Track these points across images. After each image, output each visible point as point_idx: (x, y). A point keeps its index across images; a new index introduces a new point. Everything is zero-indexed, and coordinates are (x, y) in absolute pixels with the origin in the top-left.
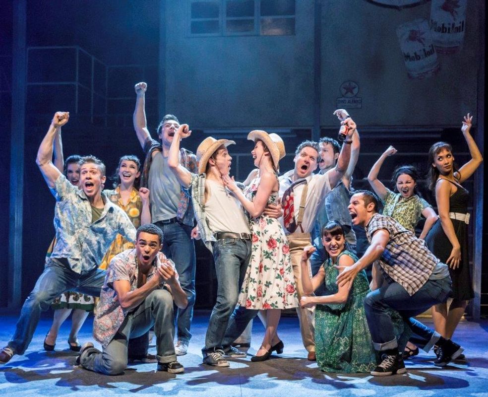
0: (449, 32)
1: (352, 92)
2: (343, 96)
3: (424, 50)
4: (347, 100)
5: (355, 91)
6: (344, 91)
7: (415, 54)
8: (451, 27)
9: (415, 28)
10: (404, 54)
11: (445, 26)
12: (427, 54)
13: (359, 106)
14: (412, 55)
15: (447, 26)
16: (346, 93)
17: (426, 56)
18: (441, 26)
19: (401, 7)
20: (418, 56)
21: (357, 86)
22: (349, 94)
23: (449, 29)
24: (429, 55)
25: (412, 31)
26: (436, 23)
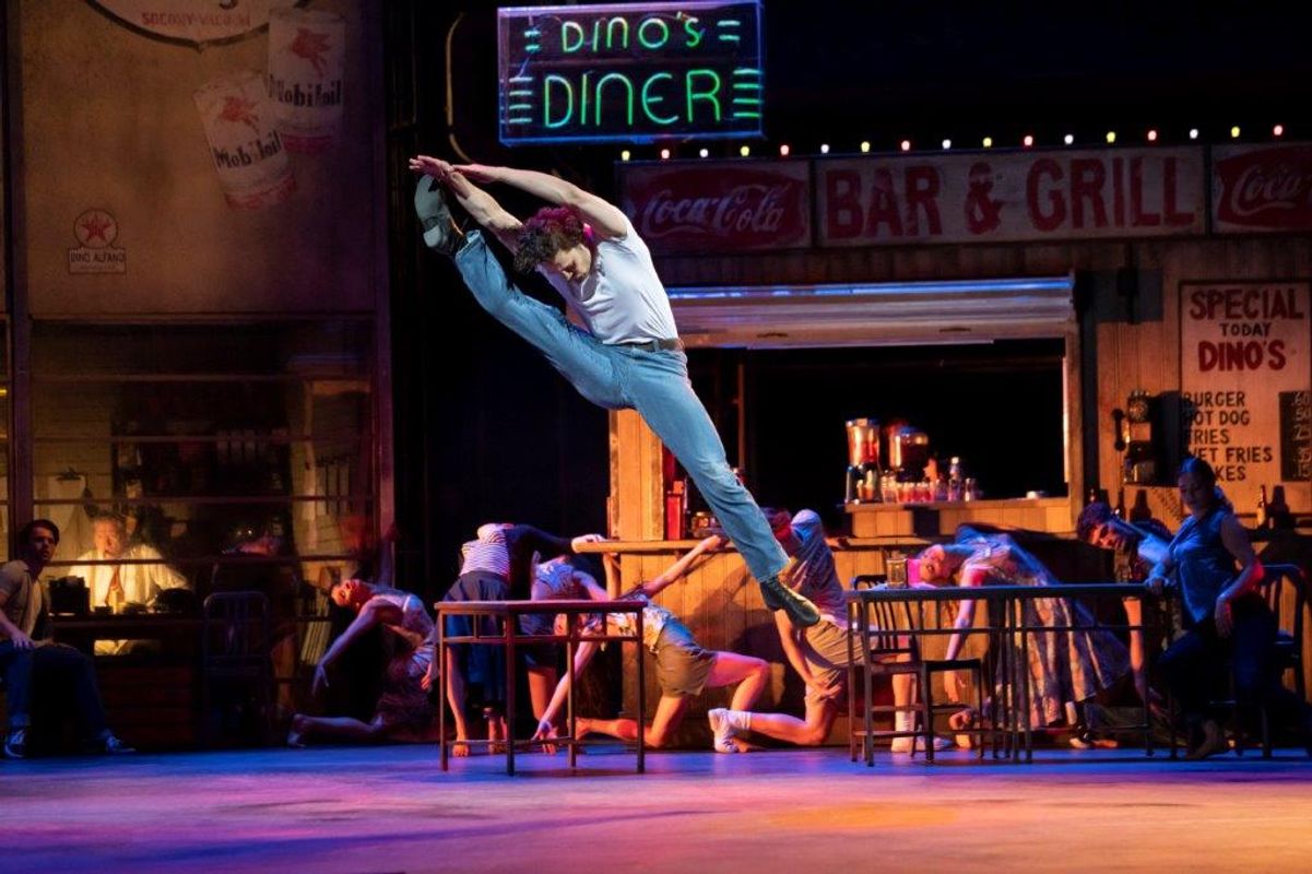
0: (310, 104)
1: (102, 236)
2: (82, 245)
3: (259, 143)
4: (92, 253)
5: (110, 232)
6: (84, 233)
7: (240, 150)
8: (313, 90)
9: (236, 93)
10: (215, 150)
11: (302, 89)
12: (266, 151)
13: (120, 267)
14: (232, 152)
15: (303, 89)
16: (90, 236)
17: (263, 157)
18: (292, 90)
19: (203, 43)
20: (247, 155)
21: (111, 221)
22: (96, 240)
23: (310, 96)
24: (271, 154)
25: (230, 100)
26: (280, 83)
